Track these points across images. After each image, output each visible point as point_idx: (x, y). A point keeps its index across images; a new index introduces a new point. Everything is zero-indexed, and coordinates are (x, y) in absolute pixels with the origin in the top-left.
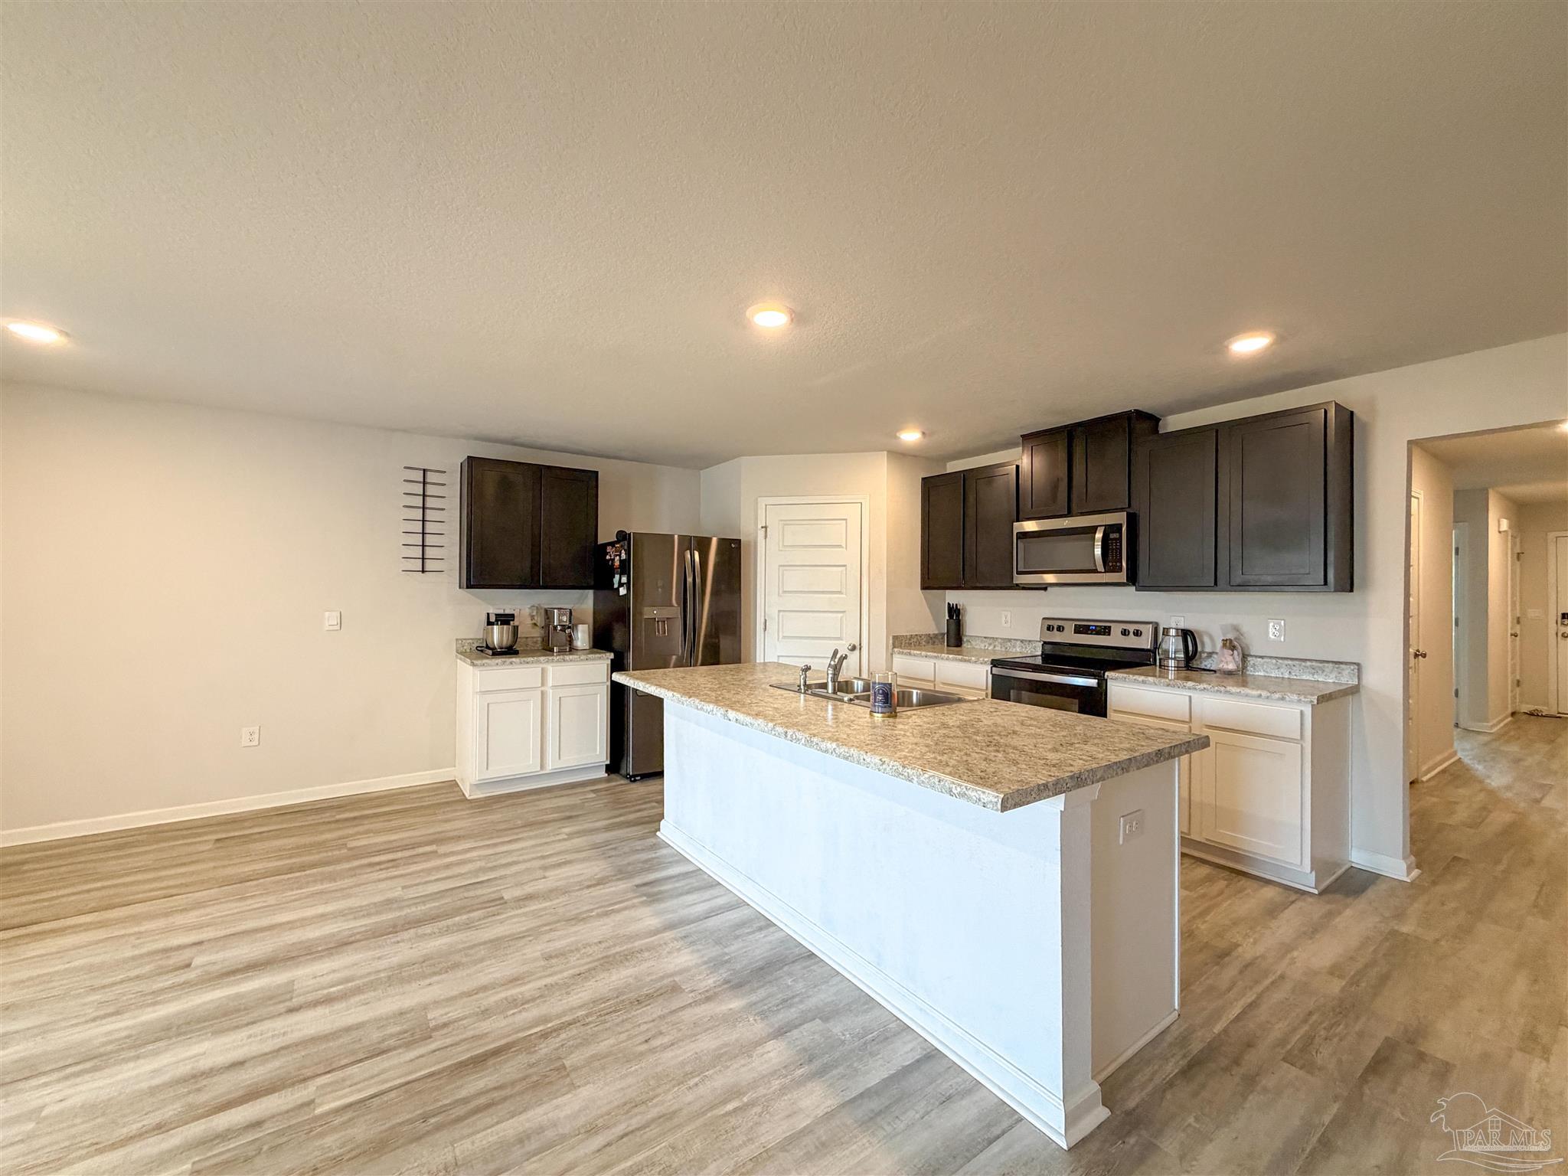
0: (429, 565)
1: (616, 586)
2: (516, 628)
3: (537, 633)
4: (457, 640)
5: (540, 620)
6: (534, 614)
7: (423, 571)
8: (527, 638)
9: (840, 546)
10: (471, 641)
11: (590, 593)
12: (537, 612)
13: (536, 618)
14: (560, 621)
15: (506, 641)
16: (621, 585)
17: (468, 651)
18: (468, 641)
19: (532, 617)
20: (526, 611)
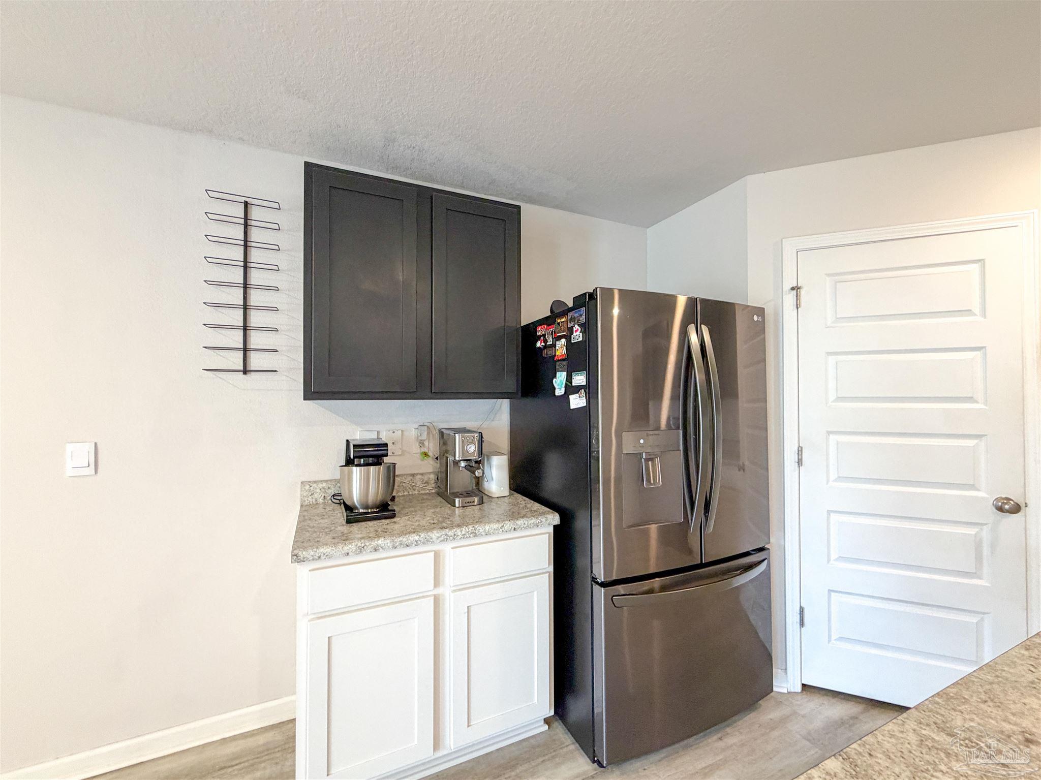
0: (255, 361)
1: (560, 391)
2: (392, 468)
3: (429, 467)
4: (302, 483)
5: (433, 447)
6: (424, 436)
7: (245, 371)
8: (413, 475)
9: (969, 312)
10: (324, 485)
11: (505, 404)
12: (428, 434)
13: (426, 443)
14: (464, 451)
15: (375, 493)
16: (571, 389)
17: (321, 501)
18: (320, 486)
19: (422, 443)
20: (412, 433)
